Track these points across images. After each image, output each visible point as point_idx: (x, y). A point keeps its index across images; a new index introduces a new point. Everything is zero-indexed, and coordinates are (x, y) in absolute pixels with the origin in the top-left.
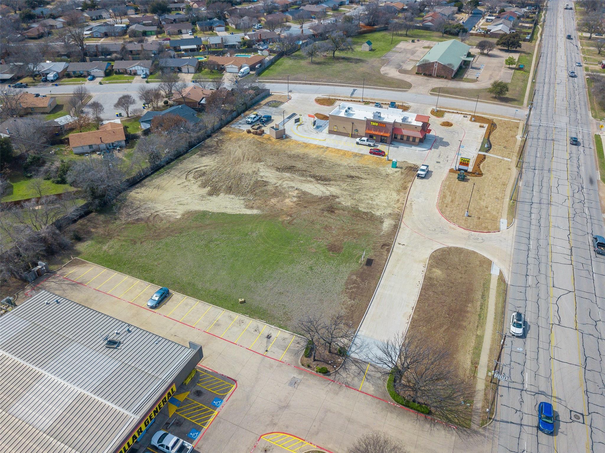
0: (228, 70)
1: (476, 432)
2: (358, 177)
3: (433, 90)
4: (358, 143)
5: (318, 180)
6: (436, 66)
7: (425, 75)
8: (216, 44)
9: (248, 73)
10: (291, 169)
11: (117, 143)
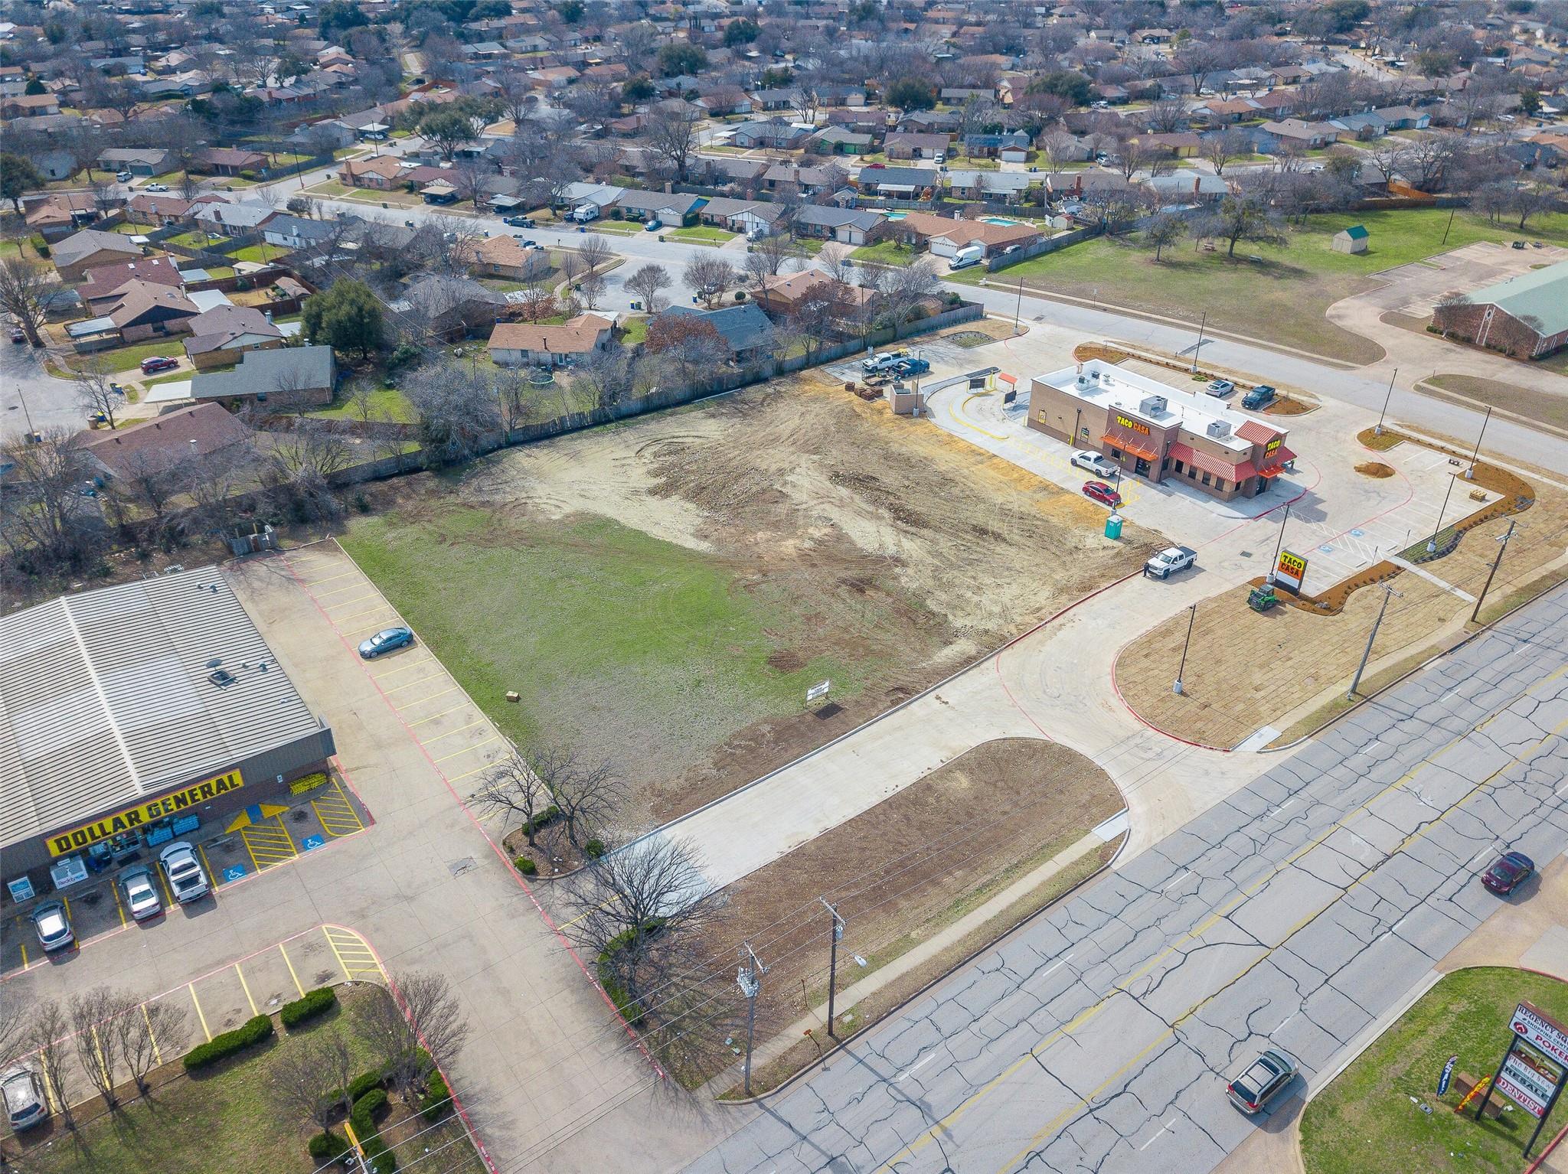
0: (935, 248)
1: (695, 1103)
2: (997, 537)
3: (1436, 380)
4: (1074, 463)
5: (899, 518)
6: (1488, 318)
7: (1453, 337)
8: (963, 189)
9: (977, 262)
10: (861, 482)
11: (574, 357)
